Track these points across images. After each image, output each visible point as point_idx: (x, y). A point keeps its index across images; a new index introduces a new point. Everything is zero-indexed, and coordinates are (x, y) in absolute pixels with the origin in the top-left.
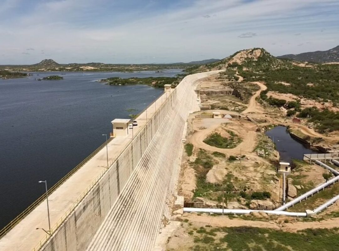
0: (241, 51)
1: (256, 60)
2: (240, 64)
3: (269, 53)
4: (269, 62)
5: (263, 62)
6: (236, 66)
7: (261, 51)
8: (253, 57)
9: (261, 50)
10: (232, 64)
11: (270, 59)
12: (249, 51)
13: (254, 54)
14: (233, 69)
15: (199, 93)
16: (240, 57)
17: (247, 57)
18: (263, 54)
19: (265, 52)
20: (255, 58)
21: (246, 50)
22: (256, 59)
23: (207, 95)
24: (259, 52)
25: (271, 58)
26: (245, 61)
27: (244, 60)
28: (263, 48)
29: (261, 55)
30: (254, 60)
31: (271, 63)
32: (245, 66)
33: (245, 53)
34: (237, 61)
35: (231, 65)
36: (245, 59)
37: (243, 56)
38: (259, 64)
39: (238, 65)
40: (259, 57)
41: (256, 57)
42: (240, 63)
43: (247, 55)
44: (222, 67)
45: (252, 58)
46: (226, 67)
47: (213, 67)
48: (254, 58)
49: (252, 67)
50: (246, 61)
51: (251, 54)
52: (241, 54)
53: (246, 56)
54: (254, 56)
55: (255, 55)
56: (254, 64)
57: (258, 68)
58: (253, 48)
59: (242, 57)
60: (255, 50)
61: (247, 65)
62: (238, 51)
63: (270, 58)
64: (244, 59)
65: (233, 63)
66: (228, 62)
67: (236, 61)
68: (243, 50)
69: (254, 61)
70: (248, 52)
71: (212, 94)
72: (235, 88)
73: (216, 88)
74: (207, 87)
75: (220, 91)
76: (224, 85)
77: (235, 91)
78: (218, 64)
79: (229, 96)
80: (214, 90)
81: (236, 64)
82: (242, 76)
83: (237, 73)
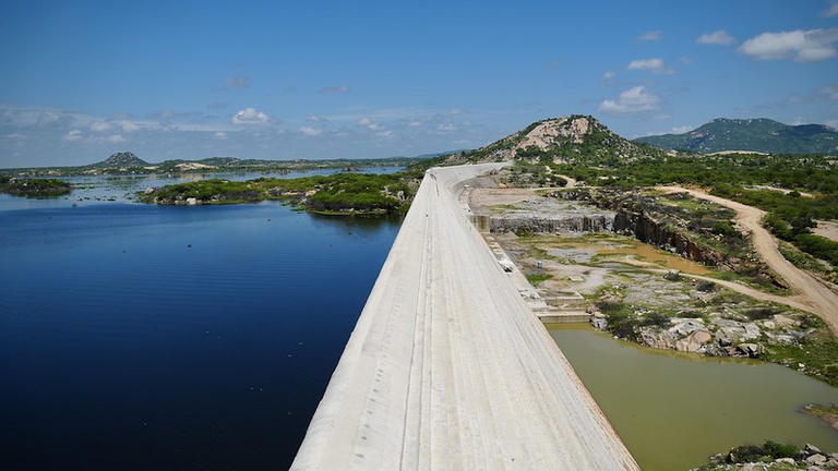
0: (545, 121)
1: (581, 142)
2: (546, 150)
3: (606, 128)
4: (610, 146)
5: (596, 146)
6: (537, 155)
7: (588, 122)
8: (573, 134)
9: (588, 119)
10: (525, 150)
11: (610, 140)
12: (561, 122)
13: (574, 128)
14: (529, 162)
15: (488, 229)
16: (542, 134)
17: (560, 135)
18: (594, 127)
19: (598, 124)
20: (576, 136)
21: (555, 119)
22: (580, 138)
24: (584, 124)
25: (611, 137)
26: (555, 144)
27: (553, 141)
28: (590, 116)
29: (589, 130)
30: (575, 142)
31: (614, 147)
32: (558, 155)
33: (554, 126)
34: (537, 144)
35: (524, 152)
36: (556, 138)
37: (549, 132)
38: (589, 151)
39: (540, 151)
40: (586, 135)
41: (579, 135)
42: (546, 148)
43: (558, 130)
44: (503, 157)
45: (570, 136)
46: (514, 156)
47: (481, 157)
48: (574, 136)
49: (575, 157)
50: (559, 144)
51: (567, 129)
52: (545, 127)
53: (556, 133)
54: (574, 131)
55: (577, 131)
56: (577, 150)
57: (590, 159)
58: (569, 117)
59: (548, 135)
60: (575, 119)
61: (561, 152)
62: (538, 121)
63: (608, 137)
64: (552, 138)
65: (529, 147)
66: (516, 145)
67: (535, 142)
68: (547, 119)
69: (576, 144)
70: (559, 124)
71: (535, 230)
72: (625, 207)
73: (545, 209)
74: (508, 207)
75: (567, 217)
76: (554, 196)
77: (629, 217)
78: (493, 149)
79: (606, 236)
80: (543, 217)
81: (537, 150)
82: (567, 174)
83: (548, 168)
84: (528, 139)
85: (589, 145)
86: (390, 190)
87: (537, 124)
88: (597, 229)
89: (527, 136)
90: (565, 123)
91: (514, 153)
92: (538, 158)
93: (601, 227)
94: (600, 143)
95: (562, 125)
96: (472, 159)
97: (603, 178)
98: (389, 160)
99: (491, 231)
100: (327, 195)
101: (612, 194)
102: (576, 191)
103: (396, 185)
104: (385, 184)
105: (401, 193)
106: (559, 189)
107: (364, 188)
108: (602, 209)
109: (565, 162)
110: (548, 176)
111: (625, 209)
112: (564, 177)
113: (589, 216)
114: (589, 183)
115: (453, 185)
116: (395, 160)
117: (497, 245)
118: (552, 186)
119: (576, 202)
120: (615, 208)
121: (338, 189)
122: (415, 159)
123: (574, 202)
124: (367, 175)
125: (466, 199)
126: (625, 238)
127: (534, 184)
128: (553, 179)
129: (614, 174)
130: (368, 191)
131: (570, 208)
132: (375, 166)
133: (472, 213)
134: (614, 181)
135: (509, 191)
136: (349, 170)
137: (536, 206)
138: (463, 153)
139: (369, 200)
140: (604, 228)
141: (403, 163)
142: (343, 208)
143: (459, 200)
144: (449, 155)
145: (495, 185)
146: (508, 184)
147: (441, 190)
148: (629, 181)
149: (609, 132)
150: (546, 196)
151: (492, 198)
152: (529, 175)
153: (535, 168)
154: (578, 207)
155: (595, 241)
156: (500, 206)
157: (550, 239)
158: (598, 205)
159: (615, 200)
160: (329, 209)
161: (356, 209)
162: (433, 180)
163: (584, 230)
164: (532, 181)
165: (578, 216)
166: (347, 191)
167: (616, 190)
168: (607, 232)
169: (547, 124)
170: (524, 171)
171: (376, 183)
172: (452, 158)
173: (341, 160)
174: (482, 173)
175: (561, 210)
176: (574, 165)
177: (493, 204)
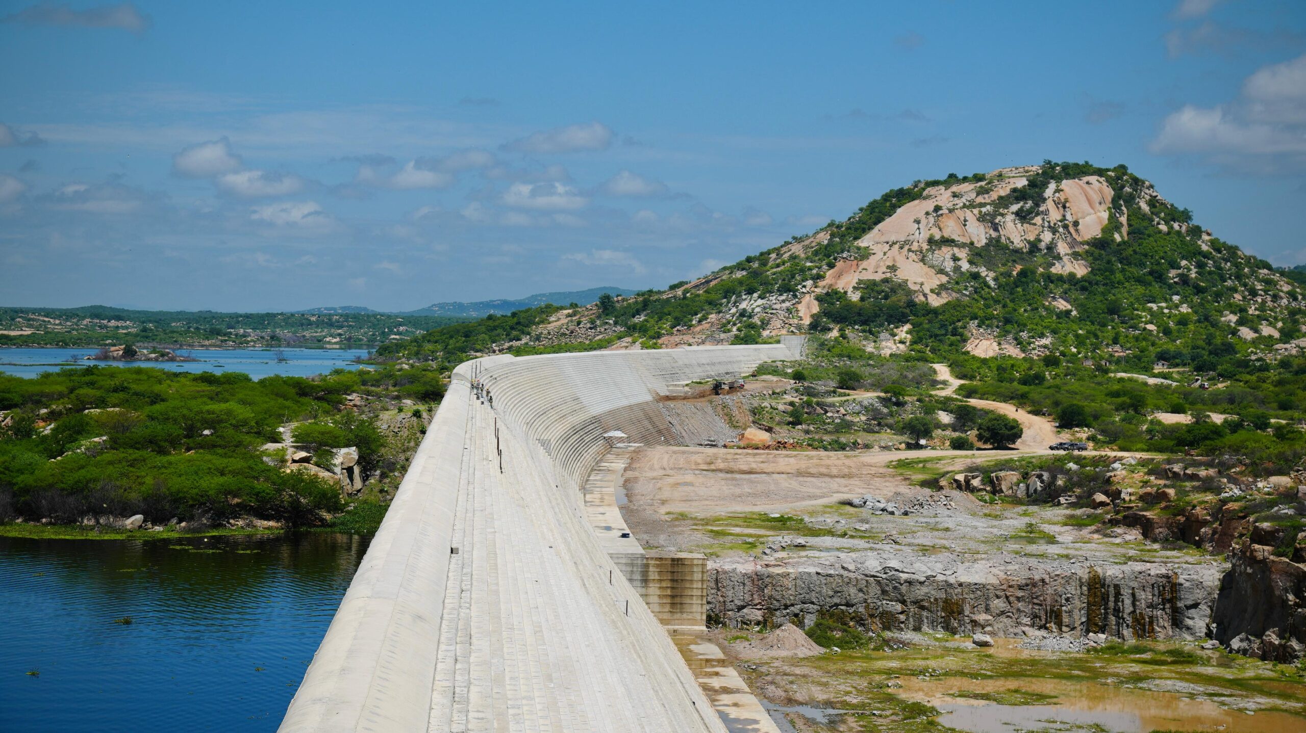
0: (935, 183)
1: (1080, 270)
2: (935, 302)
3: (1185, 216)
4: (1199, 290)
5: (1140, 290)
6: (901, 319)
7: (1109, 193)
8: (1047, 237)
9: (1110, 181)
10: (855, 297)
11: (1200, 266)
12: (1003, 190)
13: (1055, 215)
14: (870, 348)
15: (698, 610)
16: (924, 235)
17: (995, 243)
18: (1136, 213)
19: (1153, 202)
20: (1062, 248)
21: (978, 178)
22: (1076, 256)
23: (818, 635)
24: (1096, 198)
25: (1206, 256)
26: (976, 276)
27: (965, 266)
28: (1122, 169)
29: (1113, 225)
30: (1056, 269)
31: (1218, 296)
32: (984, 321)
33: (971, 206)
34: (901, 276)
35: (849, 306)
36: (977, 255)
37: (951, 229)
38: (1114, 310)
39: (911, 304)
40: (1100, 244)
41: (1073, 244)
42: (937, 292)
43: (990, 220)
44: (765, 324)
45: (1034, 246)
46: (807, 321)
47: (677, 322)
48: (1050, 248)
49: (1054, 332)
50: (989, 276)
51: (1023, 216)
52: (937, 209)
53: (979, 234)
54: (1054, 230)
55: (1067, 227)
56: (1062, 305)
57: (1115, 341)
58: (1036, 169)
59: (947, 242)
60: (1059, 179)
61: (997, 311)
62: (907, 185)
63: (1195, 254)
64: (963, 254)
65: (868, 288)
66: (818, 277)
67: (893, 268)
68: (943, 177)
69: (1060, 279)
70: (994, 196)
71: (889, 621)
72: (1260, 537)
73: (926, 538)
74: (783, 523)
75: (1018, 571)
76: (967, 487)
77: (1280, 582)
78: (729, 291)
79: (1181, 658)
80: (922, 568)
81: (900, 299)
82: (1020, 400)
83: (943, 371)
84: (865, 254)
85: (1111, 285)
86: (302, 442)
87: (902, 196)
88: (1144, 627)
89: (864, 242)
90: (1018, 195)
91: (808, 308)
92: (903, 332)
93: (1163, 619)
94: (1159, 277)
95: (1003, 202)
96: (642, 329)
97: (1169, 419)
98: (300, 321)
99: (713, 620)
100: (25, 455)
101: (1208, 486)
102: (1055, 467)
103: (329, 423)
104: (282, 419)
105: (346, 455)
106: (987, 456)
107: (191, 431)
108: (1168, 543)
109: (1013, 351)
110: (945, 404)
111: (1263, 551)
112: (1008, 410)
113: (1112, 572)
114: (1113, 438)
115: (557, 432)
116: (327, 321)
117: (732, 677)
118: (958, 445)
119: (1060, 512)
120: (1221, 543)
121: (79, 430)
122: (412, 320)
123: (1050, 512)
124: (207, 379)
125: (611, 488)
126: (1265, 669)
127: (887, 437)
128: (964, 416)
129: (1215, 403)
130: (209, 446)
131: (1031, 534)
132: (241, 342)
133: (633, 547)
134: (1216, 431)
135: (787, 461)
136: (130, 354)
137: (890, 525)
138: (606, 305)
139: (211, 483)
140: (1177, 622)
141: (362, 334)
142: (97, 512)
143: (584, 489)
144: (548, 310)
145: (727, 434)
146: (784, 434)
147: (514, 447)
148: (1281, 434)
149: (1196, 231)
150: (933, 484)
151: (716, 486)
152: (868, 396)
153: (892, 373)
154: (1067, 535)
155: (1137, 678)
156: (748, 520)
157: (951, 662)
158: (1147, 528)
159: (1219, 512)
160: (31, 514)
161: (155, 515)
162: (481, 410)
163: (1091, 626)
164: (877, 421)
165: (1065, 568)
166: (114, 444)
167: (1223, 468)
168: (1187, 643)
169: (943, 197)
170: (849, 381)
171: (243, 412)
172: (559, 321)
173: (97, 313)
174: (681, 385)
175: (997, 542)
176: (1050, 361)
177: (722, 510)
